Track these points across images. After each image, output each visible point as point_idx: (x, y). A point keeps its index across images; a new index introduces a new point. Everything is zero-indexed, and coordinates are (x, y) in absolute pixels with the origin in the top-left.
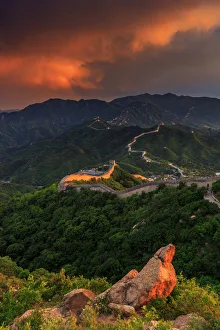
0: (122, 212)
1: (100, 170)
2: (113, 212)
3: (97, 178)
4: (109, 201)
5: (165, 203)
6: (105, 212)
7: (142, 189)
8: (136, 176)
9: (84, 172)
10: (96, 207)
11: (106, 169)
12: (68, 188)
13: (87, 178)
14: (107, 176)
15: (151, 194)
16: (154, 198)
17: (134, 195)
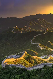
0: (29, 77)
1: (18, 55)
2: (26, 77)
3: (17, 59)
4: (24, 72)
5: (46, 73)
6: (23, 77)
7: (37, 67)
8: (35, 57)
9: (11, 56)
10: (19, 74)
11: (21, 55)
12: (6, 66)
13: (13, 60)
14: (22, 58)
15: (41, 69)
16: (42, 71)
17: (34, 70)
